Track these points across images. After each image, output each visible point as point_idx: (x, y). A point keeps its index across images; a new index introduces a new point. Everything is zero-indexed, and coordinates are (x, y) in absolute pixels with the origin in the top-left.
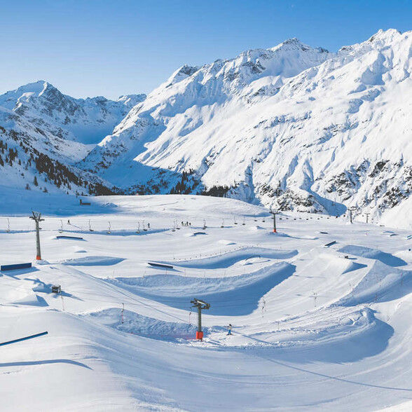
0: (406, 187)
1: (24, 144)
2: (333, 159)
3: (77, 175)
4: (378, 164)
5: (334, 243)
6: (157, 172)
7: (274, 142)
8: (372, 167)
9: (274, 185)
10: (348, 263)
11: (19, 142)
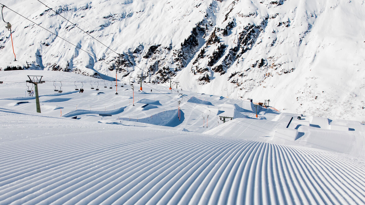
0: (174, 66)
2: (113, 43)
4: (151, 48)
7: (60, 28)
8: (146, 50)
9: (63, 65)
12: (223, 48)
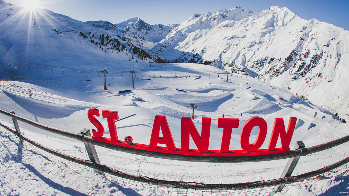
0: (281, 70)
1: (128, 42)
2: (254, 54)
3: (150, 55)
4: (271, 59)
5: (250, 88)
6: (183, 54)
7: (231, 45)
8: (269, 60)
9: (230, 62)
10: (253, 96)
11: (126, 42)
12: (304, 64)
